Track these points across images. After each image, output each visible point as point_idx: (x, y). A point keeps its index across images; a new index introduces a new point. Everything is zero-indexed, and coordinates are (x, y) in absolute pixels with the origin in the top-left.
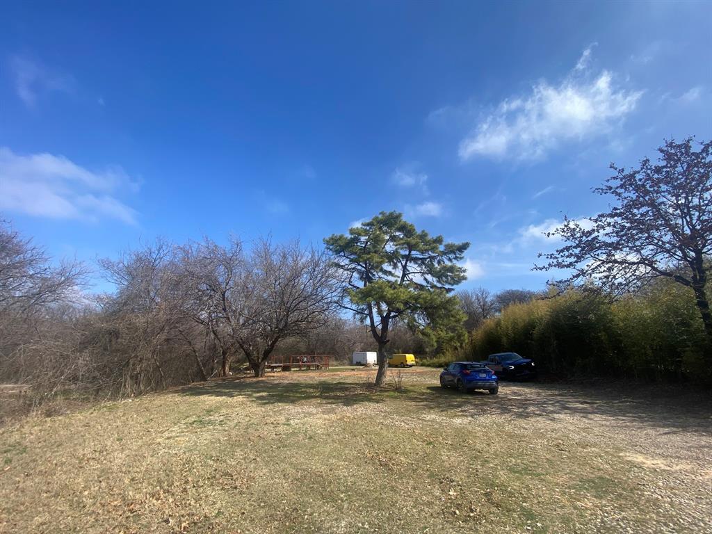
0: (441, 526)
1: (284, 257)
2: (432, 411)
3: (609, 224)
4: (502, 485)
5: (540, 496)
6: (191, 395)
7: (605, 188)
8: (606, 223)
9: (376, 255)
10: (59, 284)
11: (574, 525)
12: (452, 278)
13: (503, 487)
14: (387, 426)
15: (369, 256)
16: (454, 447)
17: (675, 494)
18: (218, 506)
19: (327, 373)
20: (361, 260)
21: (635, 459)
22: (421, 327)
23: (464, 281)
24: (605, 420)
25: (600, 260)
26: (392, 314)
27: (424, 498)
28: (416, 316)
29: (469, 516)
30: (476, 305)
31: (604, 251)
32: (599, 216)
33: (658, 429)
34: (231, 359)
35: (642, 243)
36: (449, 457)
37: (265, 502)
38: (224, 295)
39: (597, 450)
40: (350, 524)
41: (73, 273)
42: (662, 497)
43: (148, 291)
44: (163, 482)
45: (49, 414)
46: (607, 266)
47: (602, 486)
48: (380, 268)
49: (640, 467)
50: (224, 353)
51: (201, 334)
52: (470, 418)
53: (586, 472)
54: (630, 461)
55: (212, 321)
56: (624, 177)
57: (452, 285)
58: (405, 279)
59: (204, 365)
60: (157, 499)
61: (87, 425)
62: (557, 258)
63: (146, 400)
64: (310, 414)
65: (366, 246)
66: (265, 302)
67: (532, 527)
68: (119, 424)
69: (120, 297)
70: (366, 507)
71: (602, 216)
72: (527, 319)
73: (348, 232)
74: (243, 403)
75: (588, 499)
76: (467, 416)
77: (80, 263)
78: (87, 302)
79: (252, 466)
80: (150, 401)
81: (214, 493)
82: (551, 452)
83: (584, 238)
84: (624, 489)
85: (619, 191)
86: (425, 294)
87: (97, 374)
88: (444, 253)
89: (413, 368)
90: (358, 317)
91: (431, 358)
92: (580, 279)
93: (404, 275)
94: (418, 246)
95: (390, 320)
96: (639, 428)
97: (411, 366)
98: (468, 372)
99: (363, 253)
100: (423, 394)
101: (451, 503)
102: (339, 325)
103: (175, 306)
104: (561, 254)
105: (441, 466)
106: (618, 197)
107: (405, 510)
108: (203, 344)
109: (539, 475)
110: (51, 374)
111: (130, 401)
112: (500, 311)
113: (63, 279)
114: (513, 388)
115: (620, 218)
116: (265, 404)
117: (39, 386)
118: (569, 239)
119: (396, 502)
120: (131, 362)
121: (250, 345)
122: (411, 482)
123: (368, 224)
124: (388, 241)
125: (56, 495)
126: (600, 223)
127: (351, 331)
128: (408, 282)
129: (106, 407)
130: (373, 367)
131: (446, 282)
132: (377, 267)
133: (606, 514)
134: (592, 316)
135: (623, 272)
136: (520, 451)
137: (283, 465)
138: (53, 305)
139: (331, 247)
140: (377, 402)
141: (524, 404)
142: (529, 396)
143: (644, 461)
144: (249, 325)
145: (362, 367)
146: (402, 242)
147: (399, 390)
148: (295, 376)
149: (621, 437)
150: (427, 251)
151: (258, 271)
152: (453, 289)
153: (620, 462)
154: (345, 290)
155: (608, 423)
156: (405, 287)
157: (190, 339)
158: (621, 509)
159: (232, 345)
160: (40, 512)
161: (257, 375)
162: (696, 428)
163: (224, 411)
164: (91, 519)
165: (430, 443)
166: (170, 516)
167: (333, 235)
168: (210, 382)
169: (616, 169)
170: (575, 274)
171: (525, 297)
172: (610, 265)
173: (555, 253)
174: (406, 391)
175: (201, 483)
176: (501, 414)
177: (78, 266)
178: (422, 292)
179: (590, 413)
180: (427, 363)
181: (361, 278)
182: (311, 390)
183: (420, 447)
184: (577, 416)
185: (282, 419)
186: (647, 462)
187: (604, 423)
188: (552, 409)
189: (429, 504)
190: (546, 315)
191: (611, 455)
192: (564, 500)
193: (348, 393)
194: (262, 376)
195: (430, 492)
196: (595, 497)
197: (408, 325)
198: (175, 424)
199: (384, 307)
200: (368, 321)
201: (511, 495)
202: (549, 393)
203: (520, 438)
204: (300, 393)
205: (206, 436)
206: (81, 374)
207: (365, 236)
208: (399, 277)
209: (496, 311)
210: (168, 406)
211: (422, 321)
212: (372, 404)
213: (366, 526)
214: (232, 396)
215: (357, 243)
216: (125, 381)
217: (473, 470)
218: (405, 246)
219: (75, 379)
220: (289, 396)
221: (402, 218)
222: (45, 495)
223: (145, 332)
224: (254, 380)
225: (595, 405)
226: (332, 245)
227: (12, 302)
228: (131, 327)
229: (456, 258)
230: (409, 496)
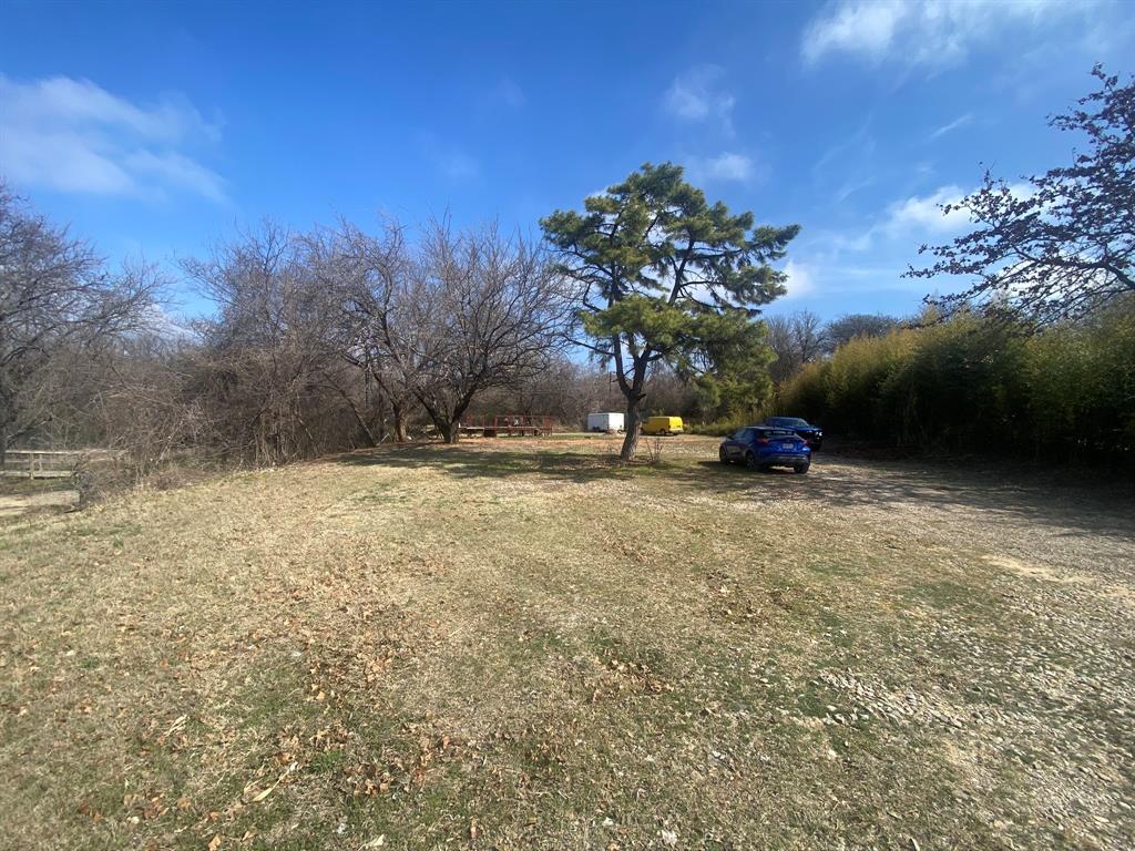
0: (705, 627)
1: (474, 255)
2: (703, 493)
3: (1063, 191)
4: (797, 584)
5: (850, 600)
6: (358, 464)
7: (1073, 116)
8: (1058, 188)
9: (632, 250)
10: (130, 302)
11: (895, 637)
12: (761, 292)
13: (797, 588)
14: (635, 508)
15: (618, 252)
16: (732, 538)
17: (1058, 612)
18: (409, 593)
19: (549, 441)
20: (605, 259)
21: (1005, 565)
22: (699, 374)
23: (779, 297)
24: (970, 512)
25: (1030, 259)
26: (653, 354)
27: (684, 594)
28: (692, 356)
29: (745, 617)
30: (794, 340)
31: (1042, 243)
32: (1050, 173)
33: (1052, 528)
34: (407, 419)
35: (1112, 230)
36: (722, 549)
37: (470, 591)
38: (384, 320)
39: (947, 550)
40: (583, 618)
41: (146, 284)
42: (1037, 614)
43: (267, 312)
44: (333, 568)
45: (162, 486)
46: (1039, 270)
47: (943, 594)
48: (636, 274)
49: (1011, 575)
50: (396, 409)
51: (357, 380)
52: (759, 503)
53: (926, 576)
54: (996, 567)
55: (371, 360)
56: (1115, 95)
57: (759, 304)
58: (679, 293)
59: (369, 425)
60: (328, 585)
61: (219, 499)
62: (952, 254)
63: (294, 470)
64: (527, 492)
65: (614, 232)
66: (449, 332)
67: (834, 634)
68: (262, 498)
69: (227, 321)
70: (605, 601)
71: (1056, 173)
72: (875, 362)
73: (583, 205)
74: (431, 476)
75: (922, 608)
76: (755, 500)
77: (153, 267)
78: (180, 330)
79: (450, 550)
80: (300, 471)
81: (403, 580)
82: (876, 548)
83: (1013, 215)
84: (979, 600)
85: (1098, 123)
86: (710, 319)
87: (217, 433)
88: (752, 246)
89: (679, 436)
90: (597, 357)
91: (708, 424)
92: (985, 292)
93: (678, 287)
94: (707, 233)
95: (649, 363)
96: (1021, 526)
97: (675, 434)
98: (765, 440)
99: (608, 247)
100: (692, 470)
101: (721, 602)
102: (567, 373)
103: (311, 336)
104: (964, 247)
105: (711, 558)
106: (1092, 137)
107: (657, 606)
108: (363, 396)
109: (854, 575)
110: (152, 432)
111: (272, 470)
112: (832, 351)
113: (133, 293)
114: (831, 466)
115: (1088, 178)
116: (462, 477)
117: (139, 449)
118: (983, 218)
119: (646, 597)
120: (263, 418)
121: (433, 399)
122: (667, 575)
123: (620, 190)
124: (653, 223)
125: (193, 582)
126: (1048, 188)
127: (585, 383)
128: (683, 300)
129: (240, 477)
130: (618, 435)
131: (749, 299)
132: (632, 272)
133: (945, 628)
134: (989, 359)
135: (1064, 282)
136: (830, 545)
137: (492, 551)
138: (129, 335)
139: (553, 236)
140: (623, 480)
141: (846, 488)
142: (856, 477)
143: (1018, 567)
144: (428, 367)
145: (600, 434)
146: (679, 224)
147: (656, 465)
148: (502, 444)
149: (990, 535)
150: (721, 241)
151: (433, 281)
152: (759, 312)
153: (980, 567)
154: (576, 314)
155: (974, 517)
156: (677, 308)
157: (343, 387)
158: (970, 623)
159: (407, 398)
160: (174, 602)
161: (447, 441)
162: (1115, 531)
163: (405, 485)
164: (245, 608)
165: (698, 531)
166: (347, 603)
167: (557, 212)
168: (381, 449)
169: (1102, 77)
170: (978, 285)
171: (880, 326)
172: (1047, 267)
173: (952, 244)
174: (666, 466)
175: (383, 569)
176: (809, 499)
177: (151, 271)
178: (706, 316)
179: (947, 502)
180: (701, 430)
181: (604, 294)
182: (527, 462)
183: (683, 535)
184: (926, 506)
185: (488, 497)
186: (1022, 569)
187: (966, 516)
188: (888, 495)
189: (691, 601)
190: (909, 356)
191: (968, 557)
192: (886, 606)
193: (580, 467)
194: (455, 443)
195: (692, 588)
196: (933, 606)
197: (677, 371)
198: (339, 500)
199: (640, 341)
200: (612, 366)
201: (809, 596)
202: (890, 474)
203: (832, 531)
204: (511, 466)
205: (383, 515)
206: (195, 433)
207: (613, 213)
208: (669, 290)
209: (825, 351)
210: (326, 478)
211: (700, 365)
212: (615, 482)
213: (604, 621)
214: (414, 467)
215: (598, 227)
216: (260, 446)
217: (758, 565)
218: (684, 232)
219: (188, 440)
220: (496, 469)
221: (681, 177)
222: (177, 582)
223: (274, 374)
224: (444, 447)
225: (958, 493)
226: (555, 231)
227: (66, 331)
228: (253, 368)
229: (772, 255)
230: (663, 591)
